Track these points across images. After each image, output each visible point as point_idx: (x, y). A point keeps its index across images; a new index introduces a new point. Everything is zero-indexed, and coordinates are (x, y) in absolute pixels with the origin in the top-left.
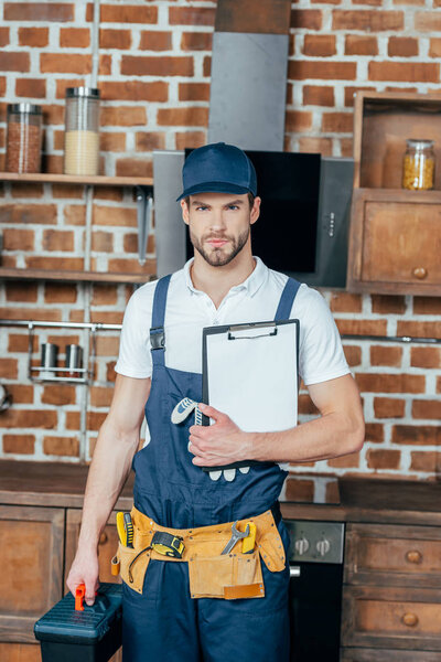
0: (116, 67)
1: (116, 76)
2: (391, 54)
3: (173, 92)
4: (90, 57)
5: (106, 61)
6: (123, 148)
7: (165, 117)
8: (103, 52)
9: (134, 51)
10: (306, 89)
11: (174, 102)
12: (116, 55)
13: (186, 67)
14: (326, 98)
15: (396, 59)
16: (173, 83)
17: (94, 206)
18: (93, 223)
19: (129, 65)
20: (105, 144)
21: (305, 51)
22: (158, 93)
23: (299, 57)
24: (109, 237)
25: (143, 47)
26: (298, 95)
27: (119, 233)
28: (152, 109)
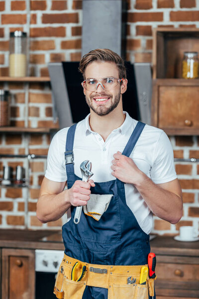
0: (39, 20)
1: (40, 24)
2: (181, 7)
3: (69, 32)
4: (25, 16)
5: (34, 17)
6: (43, 62)
7: (64, 45)
8: (33, 12)
9: (49, 11)
10: (138, 28)
11: (69, 37)
12: (39, 14)
13: (75, 18)
14: (147, 31)
15: (184, 9)
16: (69, 27)
17: (30, 94)
18: (29, 101)
19: (46, 19)
20: (34, 60)
21: (137, 7)
22: (61, 32)
23: (133, 10)
24: (37, 109)
25: (53, 8)
26: (133, 30)
27: (43, 107)
28: (58, 41)
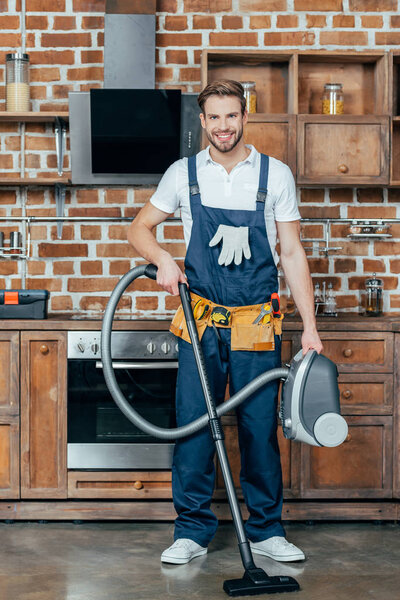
0: (38, 42)
1: (38, 48)
2: (224, 28)
3: (78, 58)
4: (20, 35)
5: (31, 38)
6: (45, 97)
7: (72, 75)
8: (29, 31)
9: (50, 30)
10: (168, 52)
11: (78, 64)
12: (38, 33)
13: (86, 40)
14: (182, 58)
15: (228, 31)
16: (78, 51)
17: (26, 136)
18: (25, 148)
19: (47, 40)
20: (33, 94)
21: (166, 28)
22: (68, 58)
23: (162, 31)
24: (37, 157)
25: (56, 28)
26: (163, 57)
27: (44, 155)
28: (64, 69)
